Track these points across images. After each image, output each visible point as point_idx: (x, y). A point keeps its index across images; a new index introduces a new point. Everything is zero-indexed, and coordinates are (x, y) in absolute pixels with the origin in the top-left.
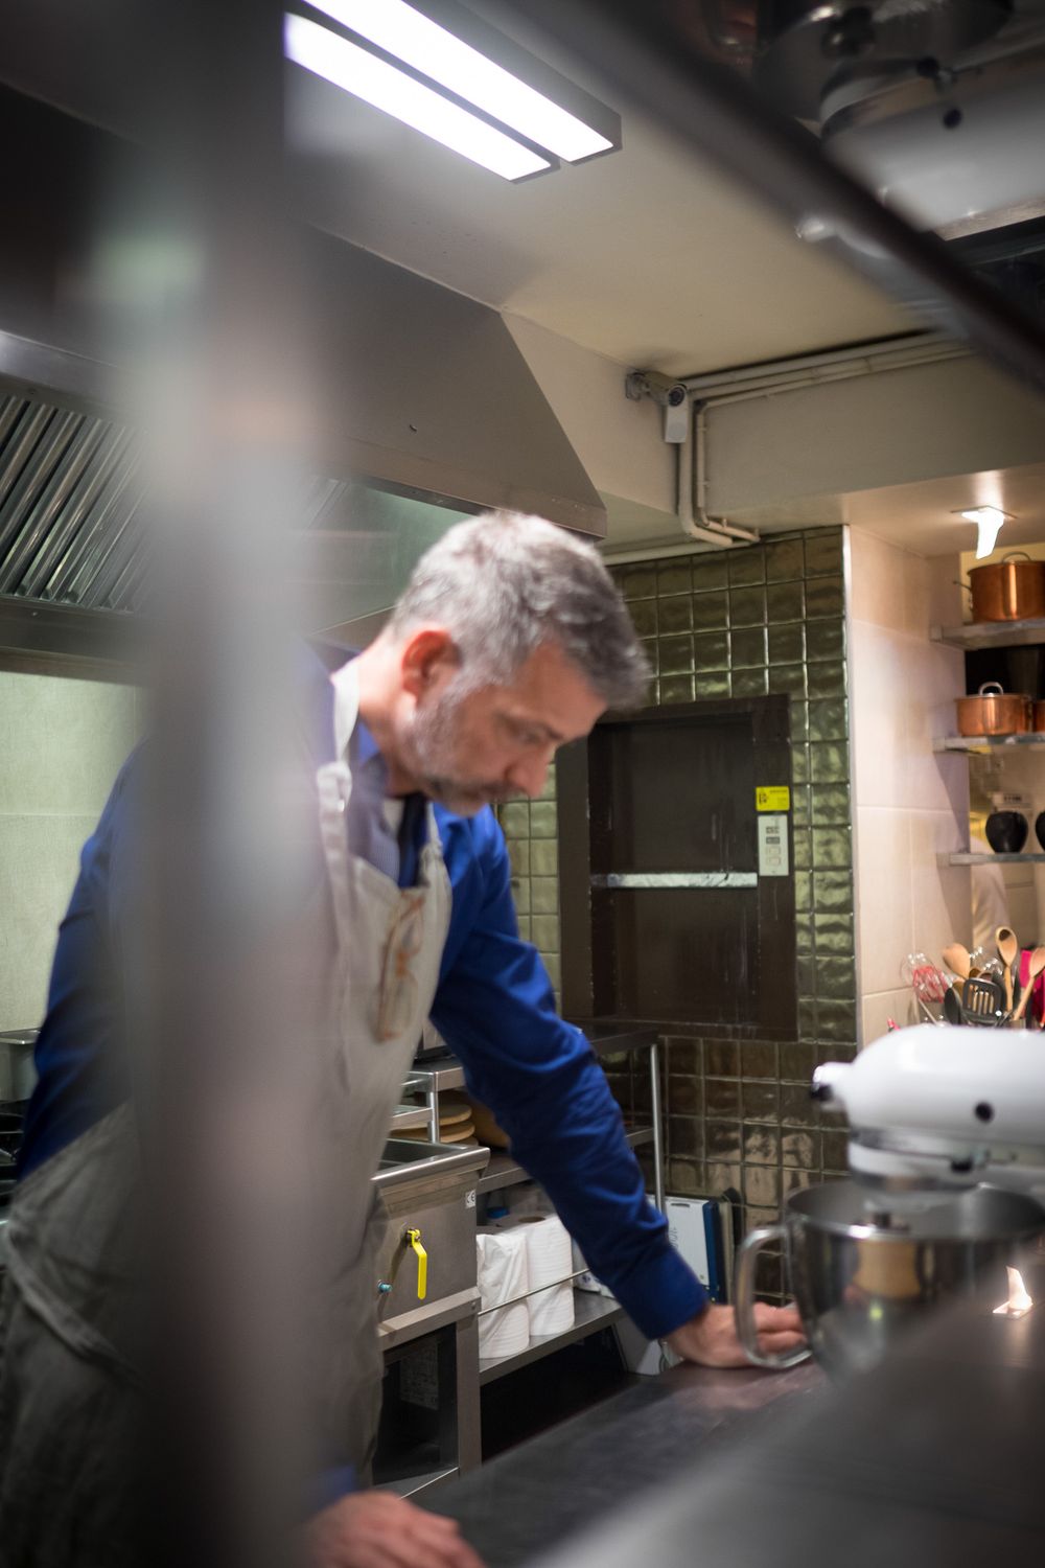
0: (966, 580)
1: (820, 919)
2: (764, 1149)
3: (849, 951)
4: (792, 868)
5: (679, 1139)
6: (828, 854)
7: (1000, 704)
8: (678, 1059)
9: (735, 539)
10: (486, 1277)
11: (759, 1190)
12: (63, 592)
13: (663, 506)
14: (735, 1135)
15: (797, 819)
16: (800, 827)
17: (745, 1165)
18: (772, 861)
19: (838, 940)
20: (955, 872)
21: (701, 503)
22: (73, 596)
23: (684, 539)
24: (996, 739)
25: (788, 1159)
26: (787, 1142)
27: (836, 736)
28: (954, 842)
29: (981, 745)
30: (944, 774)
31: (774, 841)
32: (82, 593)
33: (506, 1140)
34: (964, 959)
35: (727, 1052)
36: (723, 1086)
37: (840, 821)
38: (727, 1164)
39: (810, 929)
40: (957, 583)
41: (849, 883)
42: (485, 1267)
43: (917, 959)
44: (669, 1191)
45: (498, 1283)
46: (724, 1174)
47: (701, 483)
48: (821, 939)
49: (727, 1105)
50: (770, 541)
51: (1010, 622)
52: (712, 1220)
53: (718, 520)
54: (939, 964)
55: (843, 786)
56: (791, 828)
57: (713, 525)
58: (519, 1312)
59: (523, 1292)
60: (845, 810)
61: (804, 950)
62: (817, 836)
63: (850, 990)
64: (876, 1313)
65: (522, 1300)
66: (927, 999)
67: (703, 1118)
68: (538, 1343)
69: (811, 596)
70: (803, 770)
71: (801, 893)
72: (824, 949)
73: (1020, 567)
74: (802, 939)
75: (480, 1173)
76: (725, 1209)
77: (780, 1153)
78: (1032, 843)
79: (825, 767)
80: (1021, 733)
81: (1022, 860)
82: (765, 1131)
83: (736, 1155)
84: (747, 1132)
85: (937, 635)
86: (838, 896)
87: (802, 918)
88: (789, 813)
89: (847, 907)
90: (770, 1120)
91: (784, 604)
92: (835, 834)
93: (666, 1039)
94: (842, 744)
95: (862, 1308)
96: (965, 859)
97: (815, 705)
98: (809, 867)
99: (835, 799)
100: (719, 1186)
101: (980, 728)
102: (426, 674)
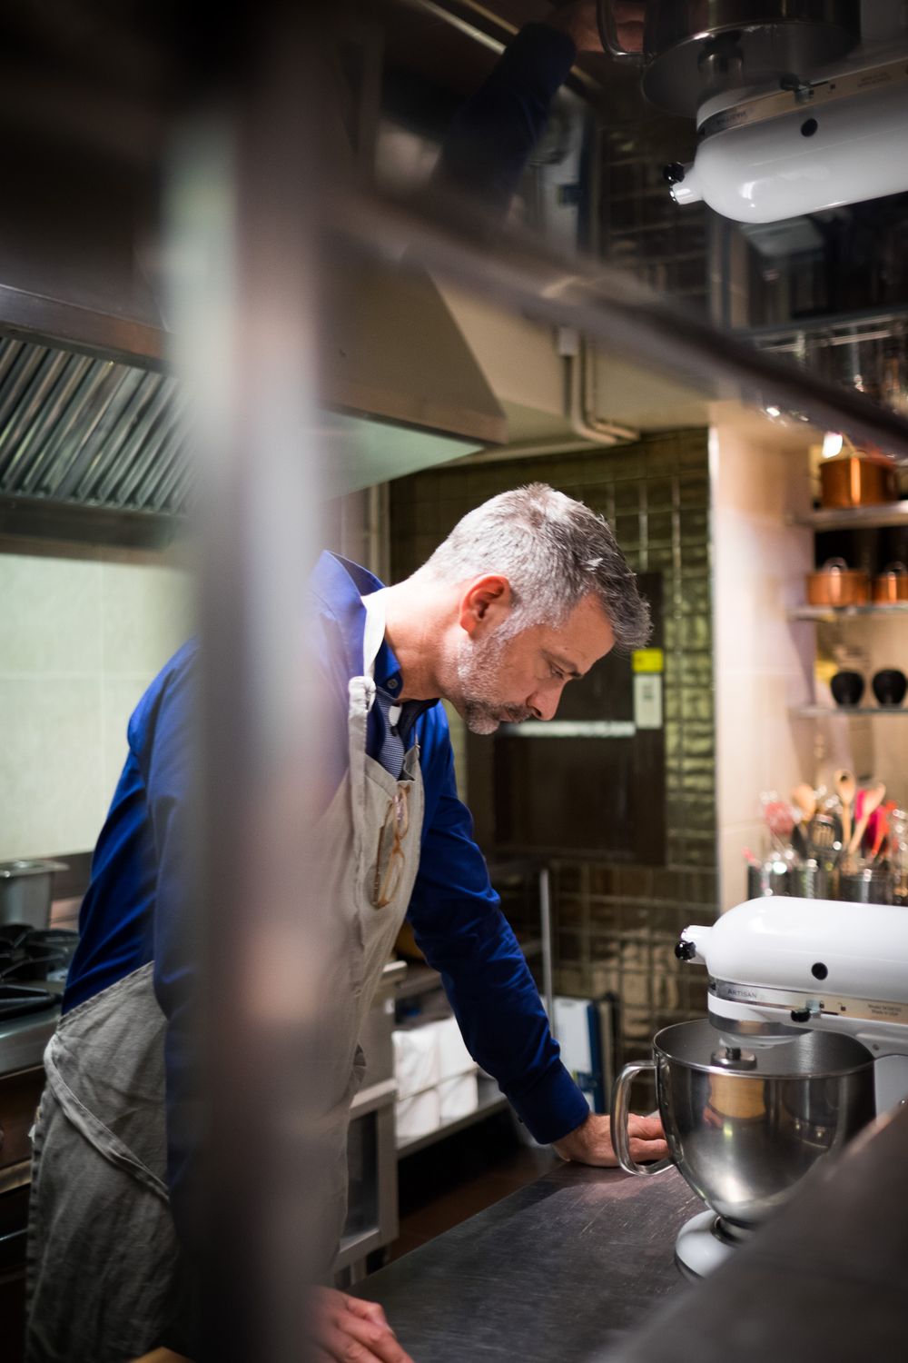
0: (815, 471)
1: (688, 764)
2: (637, 958)
3: (711, 792)
4: (665, 719)
5: (566, 949)
6: (695, 709)
7: (844, 580)
8: (565, 884)
9: (618, 437)
10: (402, 1069)
11: (634, 993)
12: (38, 486)
13: (553, 407)
14: (614, 947)
15: (670, 678)
16: (673, 686)
17: (622, 972)
18: (647, 714)
19: (702, 782)
20: (803, 725)
21: (590, 405)
22: (47, 490)
23: (571, 436)
24: (840, 609)
25: (659, 967)
26: (657, 953)
27: (703, 607)
28: (801, 695)
29: (827, 613)
30: (795, 636)
31: (648, 697)
32: (54, 486)
33: (419, 953)
34: (809, 798)
35: (607, 876)
36: (602, 905)
37: (705, 682)
38: (607, 971)
39: (680, 773)
40: (807, 474)
41: (711, 735)
42: (401, 1060)
43: (769, 797)
44: (558, 992)
45: (412, 1074)
46: (603, 979)
47: (589, 391)
48: (689, 782)
49: (607, 921)
50: (647, 440)
51: (851, 508)
52: (594, 1018)
53: (603, 421)
54: (787, 801)
55: (707, 650)
56: (664, 686)
57: (600, 426)
58: (429, 1098)
59: (432, 1081)
60: (710, 672)
61: (674, 791)
62: (686, 693)
63: (712, 825)
64: (728, 1132)
65: (432, 1088)
66: (777, 832)
67: (586, 932)
68: (446, 1123)
69: (683, 487)
70: (675, 637)
71: (671, 742)
72: (691, 790)
73: (863, 464)
74: (672, 781)
75: (398, 984)
76: (604, 1009)
77: (651, 962)
78: (869, 699)
79: (693, 634)
80: (861, 603)
81: (860, 712)
82: (639, 943)
83: (613, 963)
84: (624, 944)
85: (790, 517)
86: (702, 745)
87: (672, 763)
88: (662, 674)
89: (710, 754)
90: (643, 933)
91: (660, 493)
92: (700, 692)
93: (556, 864)
94: (708, 615)
95: (717, 1129)
96: (812, 711)
97: (686, 581)
98: (678, 718)
99: (701, 662)
100: (600, 989)
101: (825, 598)
102: (482, 615)
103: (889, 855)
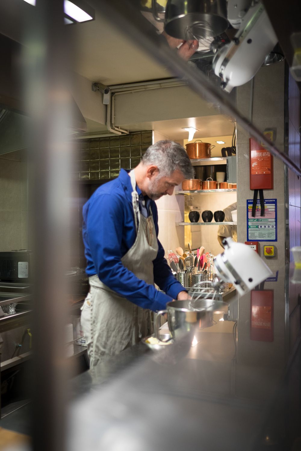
9: (122, 133)
13: (102, 122)
20: (180, 228)
21: (113, 122)
23: (108, 132)
24: (192, 191)
28: (180, 219)
29: (188, 193)
30: (178, 201)
34: (182, 251)
43: (170, 251)
47: (113, 117)
50: (132, 134)
51: (196, 159)
53: (118, 127)
54: (175, 253)
57: (116, 129)
69: (143, 150)
73: (200, 144)
78: (201, 220)
80: (199, 190)
81: (198, 224)
91: (135, 152)
96: (183, 224)
101: (188, 188)
102: (152, 174)
103: (207, 269)
